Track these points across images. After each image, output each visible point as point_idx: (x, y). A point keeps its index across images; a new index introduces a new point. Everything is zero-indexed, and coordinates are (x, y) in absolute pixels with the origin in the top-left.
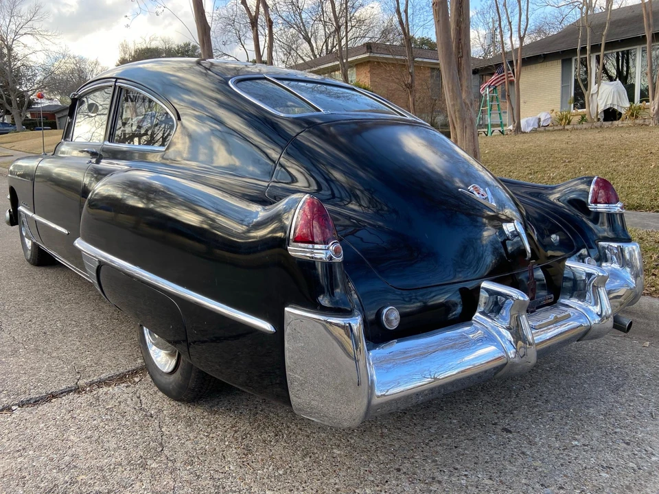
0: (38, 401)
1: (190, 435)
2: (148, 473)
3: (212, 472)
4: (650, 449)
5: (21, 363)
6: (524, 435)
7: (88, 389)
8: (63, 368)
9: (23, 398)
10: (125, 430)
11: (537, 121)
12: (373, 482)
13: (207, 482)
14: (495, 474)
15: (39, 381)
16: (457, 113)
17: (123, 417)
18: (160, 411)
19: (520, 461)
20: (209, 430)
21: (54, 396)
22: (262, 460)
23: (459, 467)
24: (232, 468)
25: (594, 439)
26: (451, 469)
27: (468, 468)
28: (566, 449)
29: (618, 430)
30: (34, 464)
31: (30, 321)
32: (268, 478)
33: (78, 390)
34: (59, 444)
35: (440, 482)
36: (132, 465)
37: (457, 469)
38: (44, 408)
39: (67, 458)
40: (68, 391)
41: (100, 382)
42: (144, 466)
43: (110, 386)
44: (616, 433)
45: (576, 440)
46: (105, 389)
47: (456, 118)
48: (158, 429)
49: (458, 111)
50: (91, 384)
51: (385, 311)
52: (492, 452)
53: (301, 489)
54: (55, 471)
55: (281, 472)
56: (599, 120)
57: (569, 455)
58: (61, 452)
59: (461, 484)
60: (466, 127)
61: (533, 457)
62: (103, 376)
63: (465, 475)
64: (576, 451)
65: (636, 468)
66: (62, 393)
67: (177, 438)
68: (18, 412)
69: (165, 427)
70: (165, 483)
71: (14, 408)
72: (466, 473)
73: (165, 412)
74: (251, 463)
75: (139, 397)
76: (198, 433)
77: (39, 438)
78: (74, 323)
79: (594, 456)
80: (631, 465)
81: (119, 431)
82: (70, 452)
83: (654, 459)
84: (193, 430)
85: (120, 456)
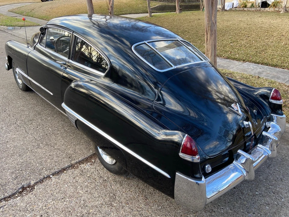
0: (59, 172)
1: (123, 190)
2: (114, 208)
3: (137, 208)
4: (281, 195)
5: (44, 152)
6: (239, 189)
7: (76, 165)
8: (62, 155)
9: (53, 171)
10: (99, 188)
11: (232, 4)
12: (192, 212)
13: (136, 212)
14: (232, 208)
15: (56, 162)
16: (209, 28)
17: (96, 181)
18: (108, 178)
19: (239, 201)
20: (129, 187)
21: (64, 169)
22: (152, 202)
23: (220, 205)
24: (143, 206)
25: (263, 191)
26: (218, 206)
27: (223, 205)
28: (254, 196)
29: (270, 187)
30: (71, 205)
31: (37, 127)
32: (156, 210)
33: (72, 166)
34: (77, 196)
35: (215, 212)
36: (107, 204)
37: (219, 206)
38: (63, 176)
39: (82, 202)
40: (69, 167)
41: (79, 162)
42: (111, 205)
43: (84, 164)
44: (270, 188)
45: (257, 191)
46: (82, 165)
47: (209, 29)
48: (111, 187)
49: (210, 27)
50: (76, 163)
51: (206, 166)
52: (230, 198)
53: (169, 215)
54: (80, 208)
55: (160, 208)
56: (259, 6)
57: (255, 199)
58: (79, 199)
59: (222, 212)
60: (212, 34)
61: (243, 200)
62: (80, 159)
63: (223, 208)
64: (257, 197)
65: (277, 204)
66: (67, 168)
67: (119, 191)
68: (53, 178)
69: (113, 186)
70: (122, 213)
71: (51, 176)
72: (223, 207)
73: (110, 178)
74: (149, 203)
75: (98, 171)
76: (126, 190)
77: (68, 192)
78: (56, 129)
79: (263, 199)
80: (276, 203)
81: (96, 188)
82: (82, 199)
83: (283, 200)
84: (123, 188)
85: (101, 201)
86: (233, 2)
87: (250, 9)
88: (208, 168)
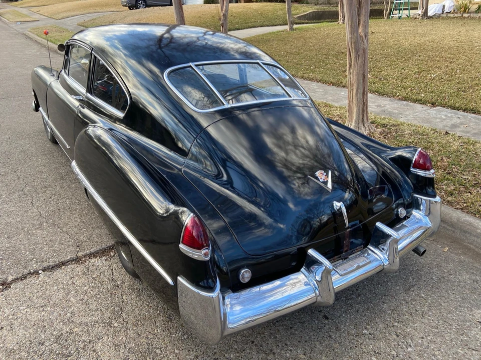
0: (54, 267)
1: (138, 303)
2: (112, 330)
3: (147, 333)
4: (410, 341)
5: (45, 236)
6: (335, 322)
7: (83, 259)
8: (69, 241)
9: (45, 265)
10: (102, 296)
11: (442, 7)
12: (236, 349)
13: (144, 340)
14: (308, 351)
15: (55, 251)
16: (353, 45)
17: (102, 285)
18: (123, 282)
19: (326, 342)
20: (149, 300)
21: (63, 264)
22: (177, 327)
23: (288, 343)
24: (159, 331)
25: (378, 330)
26: (284, 345)
27: (294, 344)
28: (358, 336)
29: (396, 324)
30: (50, 317)
31: (51, 198)
32: (177, 341)
33: (77, 260)
34: (64, 304)
35: (274, 354)
36: (104, 323)
37: (286, 345)
38: (58, 273)
39: (68, 314)
40: (72, 261)
41: (91, 254)
42: (110, 325)
43: (96, 257)
44: (393, 326)
45: (366, 329)
46: (93, 260)
47: (352, 48)
48: (121, 297)
50: (85, 256)
51: (242, 272)
52: (311, 334)
53: (195, 350)
54: (61, 324)
55: (185, 337)
57: (358, 341)
58: (65, 309)
59: (286, 356)
60: (359, 56)
61: (335, 340)
62: (93, 250)
63: (291, 350)
64: (363, 338)
65: (395, 356)
66: (68, 262)
67: (131, 305)
68: (42, 275)
69: (125, 295)
70: (121, 338)
71: (40, 272)
72: (291, 348)
73: (126, 284)
74: (170, 329)
75: (112, 270)
76: (143, 303)
77: (53, 297)
78: (77, 202)
79: (373, 343)
80: (394, 353)
81: (99, 296)
82: (70, 311)
83: (410, 349)
84: (140, 300)
85: (97, 316)
86: (443, 3)
87: (475, 15)
88: (246, 275)
